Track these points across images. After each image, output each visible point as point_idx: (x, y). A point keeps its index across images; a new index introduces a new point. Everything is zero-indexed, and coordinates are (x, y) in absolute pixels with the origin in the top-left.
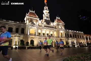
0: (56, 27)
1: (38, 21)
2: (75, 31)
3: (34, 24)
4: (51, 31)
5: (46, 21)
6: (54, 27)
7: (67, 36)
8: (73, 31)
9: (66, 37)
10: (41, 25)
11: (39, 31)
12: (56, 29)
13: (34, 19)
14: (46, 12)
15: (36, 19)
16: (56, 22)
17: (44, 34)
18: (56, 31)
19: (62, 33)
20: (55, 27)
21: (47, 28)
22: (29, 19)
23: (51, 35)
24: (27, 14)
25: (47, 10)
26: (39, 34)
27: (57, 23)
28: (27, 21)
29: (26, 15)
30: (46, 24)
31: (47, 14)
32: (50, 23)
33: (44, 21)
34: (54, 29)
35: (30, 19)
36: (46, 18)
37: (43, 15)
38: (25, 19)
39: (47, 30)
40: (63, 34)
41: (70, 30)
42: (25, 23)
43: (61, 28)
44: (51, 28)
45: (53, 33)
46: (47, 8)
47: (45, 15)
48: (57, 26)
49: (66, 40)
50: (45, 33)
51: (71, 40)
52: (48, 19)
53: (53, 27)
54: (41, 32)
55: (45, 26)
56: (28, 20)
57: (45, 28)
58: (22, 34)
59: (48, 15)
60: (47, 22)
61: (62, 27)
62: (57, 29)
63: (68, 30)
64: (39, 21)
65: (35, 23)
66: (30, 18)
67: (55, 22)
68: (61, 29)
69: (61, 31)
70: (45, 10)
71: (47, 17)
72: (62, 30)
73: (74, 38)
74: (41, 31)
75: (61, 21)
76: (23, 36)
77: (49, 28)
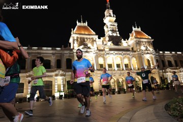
0: (135, 49)
1: (95, 41)
2: (178, 53)
3: (89, 48)
4: (124, 58)
5: (111, 38)
6: (131, 50)
7: (161, 66)
8: (173, 53)
9: (158, 66)
10: (102, 48)
11: (101, 61)
12: (135, 52)
13: (87, 38)
14: (109, 20)
15: (92, 38)
16: (133, 37)
17: (110, 66)
18: (135, 57)
19: (148, 61)
20: (132, 48)
21: (116, 52)
22: (77, 40)
23: (126, 66)
24: (74, 30)
25: (110, 16)
26: (101, 66)
27: (135, 40)
28: (74, 43)
29: (72, 33)
30: (112, 44)
31: (111, 25)
32: (121, 42)
33: (107, 39)
34: (131, 53)
35: (79, 39)
36: (110, 33)
37: (105, 28)
38: (71, 40)
39: (116, 56)
40: (151, 62)
41: (166, 52)
42: (72, 47)
43: (146, 50)
44: (124, 52)
45: (130, 62)
46: (111, 11)
47: (108, 28)
48: (137, 46)
49: (159, 73)
50: (113, 62)
51: (170, 72)
52: (115, 35)
53: (127, 50)
54: (105, 62)
55: (111, 50)
56: (76, 42)
57: (112, 52)
58: (68, 70)
59: (114, 25)
60: (115, 41)
61: (149, 48)
62: (137, 53)
63: (161, 52)
64: (97, 40)
65: (89, 45)
66: (81, 38)
67: (132, 39)
68: (146, 52)
69: (147, 57)
70: (107, 16)
71: (113, 31)
72: (148, 53)
73: (178, 68)
74: (104, 60)
75: (144, 35)
76: (70, 73)
77: (121, 52)
